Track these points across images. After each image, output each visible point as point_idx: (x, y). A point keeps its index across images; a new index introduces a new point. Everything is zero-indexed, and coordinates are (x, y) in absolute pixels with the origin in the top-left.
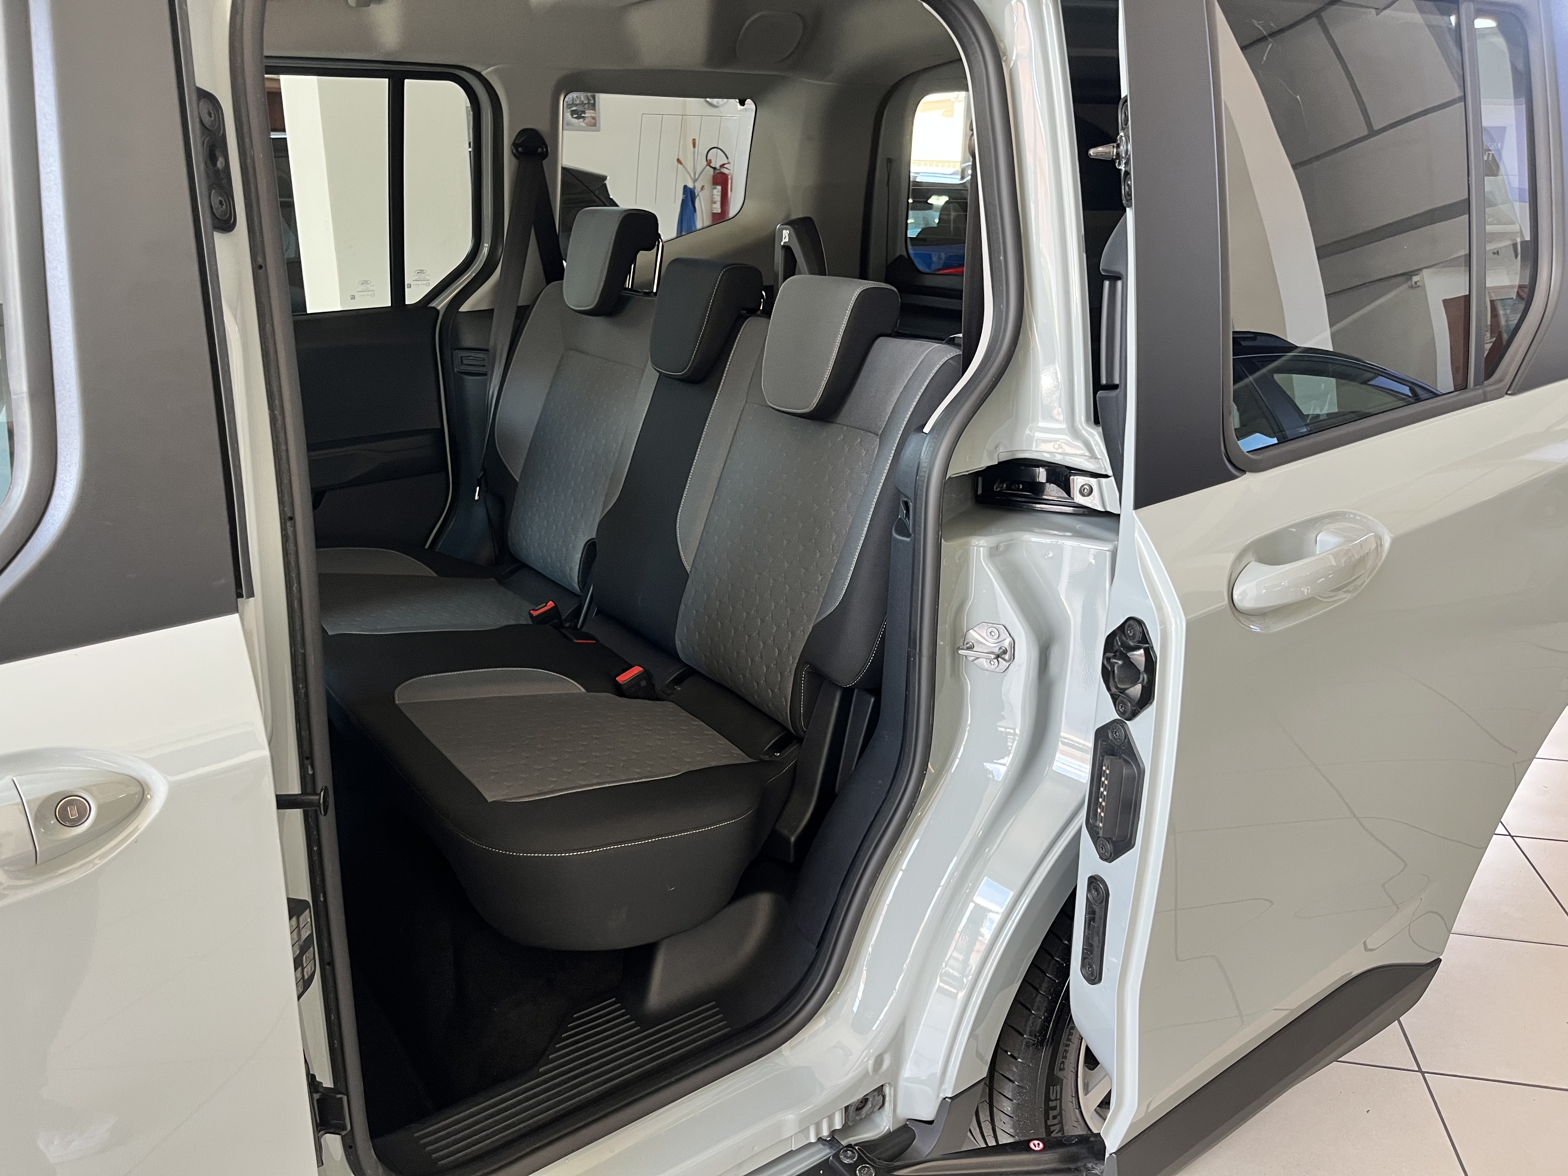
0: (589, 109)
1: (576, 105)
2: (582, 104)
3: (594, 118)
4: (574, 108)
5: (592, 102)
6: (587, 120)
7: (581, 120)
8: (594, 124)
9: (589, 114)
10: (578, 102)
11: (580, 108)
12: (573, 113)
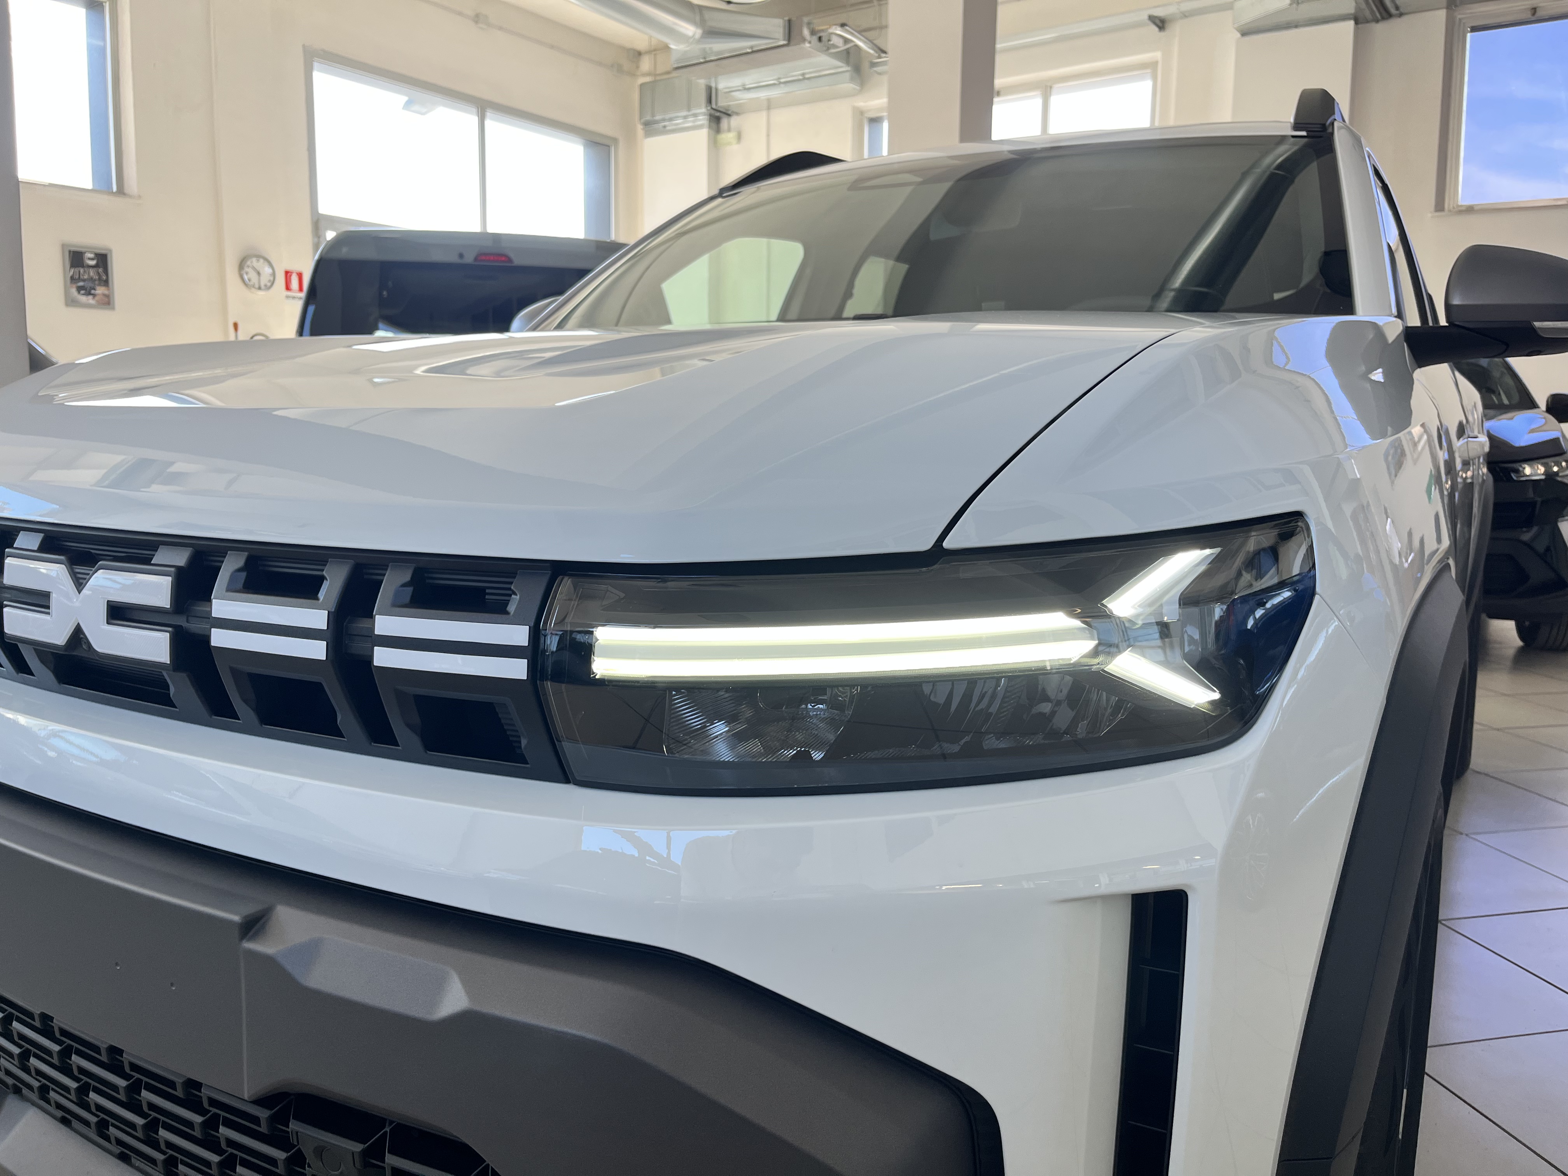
0: (100, 285)
1: (84, 280)
2: (91, 279)
3: (107, 296)
4: (81, 284)
5: (104, 278)
6: (97, 298)
7: (90, 297)
8: (107, 302)
9: (100, 290)
10: (86, 277)
11: (89, 285)
12: (79, 289)
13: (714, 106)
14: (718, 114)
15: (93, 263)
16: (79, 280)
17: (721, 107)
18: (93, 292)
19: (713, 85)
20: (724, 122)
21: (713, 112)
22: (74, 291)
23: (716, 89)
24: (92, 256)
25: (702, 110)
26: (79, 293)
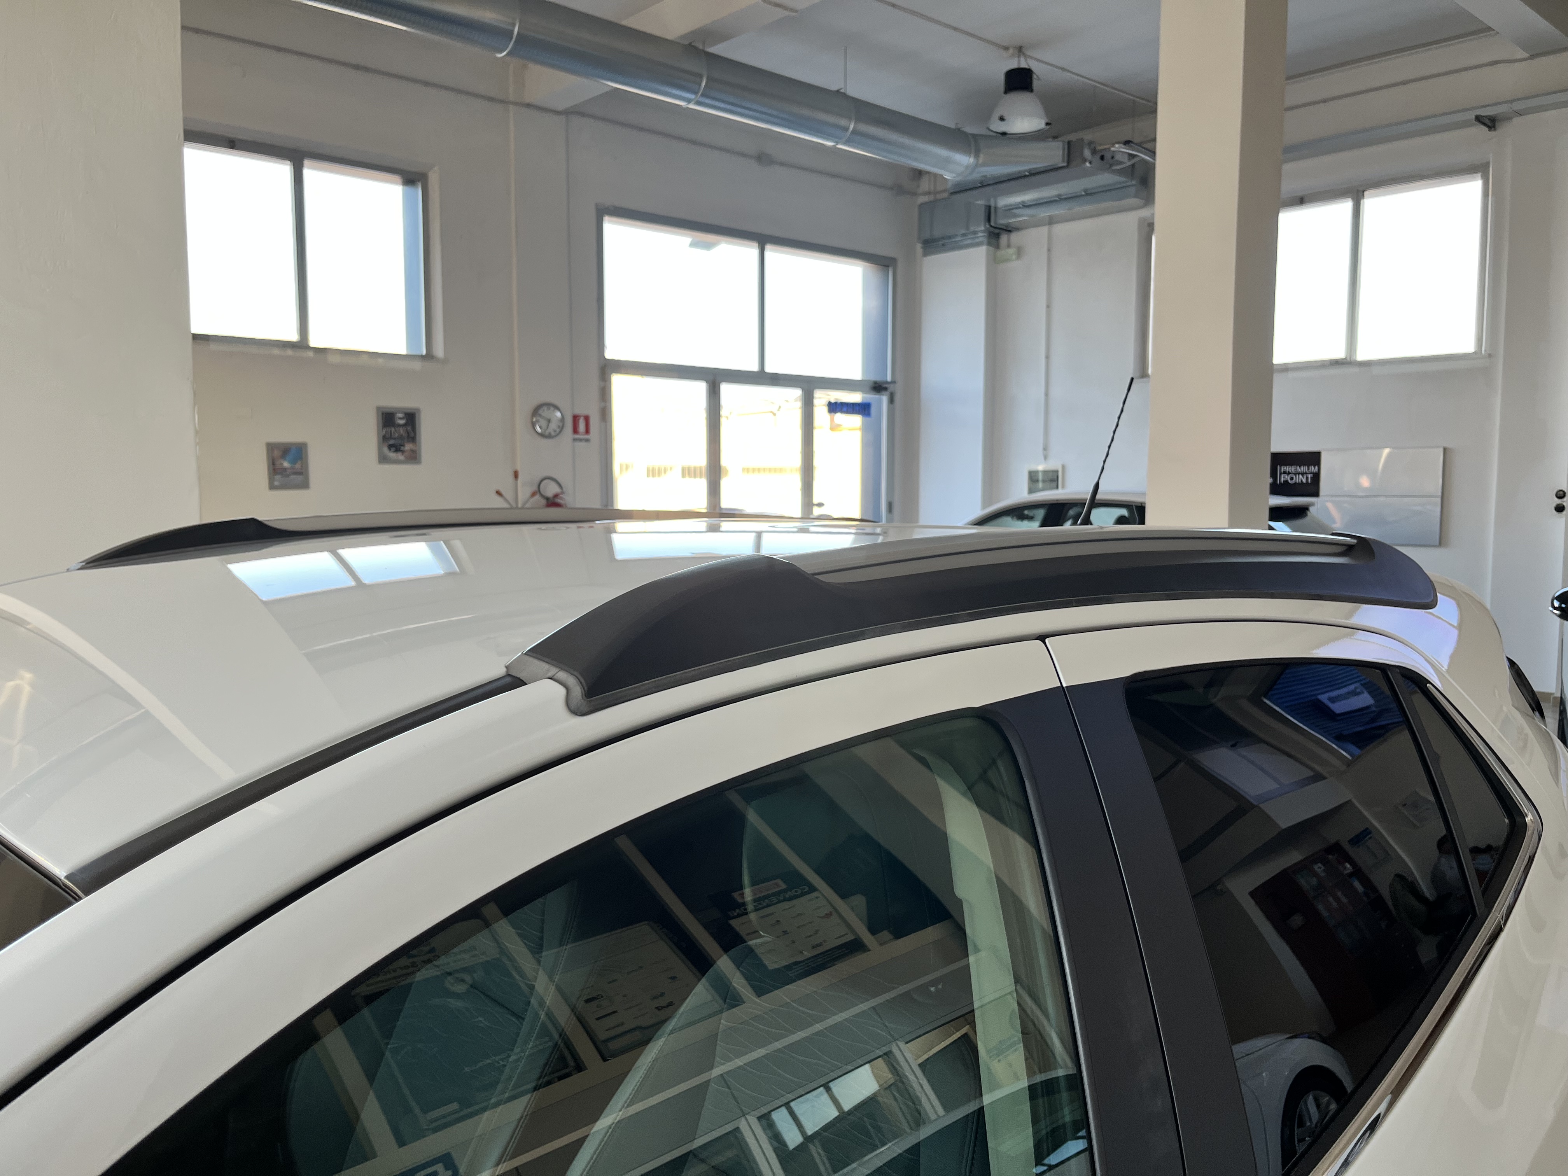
0: (408, 442)
1: (395, 439)
2: (401, 437)
3: (415, 452)
4: (392, 442)
5: (412, 435)
6: (406, 454)
7: (400, 454)
8: (415, 458)
9: (408, 447)
10: (396, 435)
11: (398, 442)
12: (390, 447)
13: (992, 224)
14: (997, 231)
15: (402, 422)
16: (391, 438)
17: (1002, 225)
18: (402, 448)
19: (992, 204)
20: (1004, 238)
21: (992, 229)
22: (386, 450)
23: (996, 208)
24: (401, 415)
25: (981, 228)
26: (390, 450)
